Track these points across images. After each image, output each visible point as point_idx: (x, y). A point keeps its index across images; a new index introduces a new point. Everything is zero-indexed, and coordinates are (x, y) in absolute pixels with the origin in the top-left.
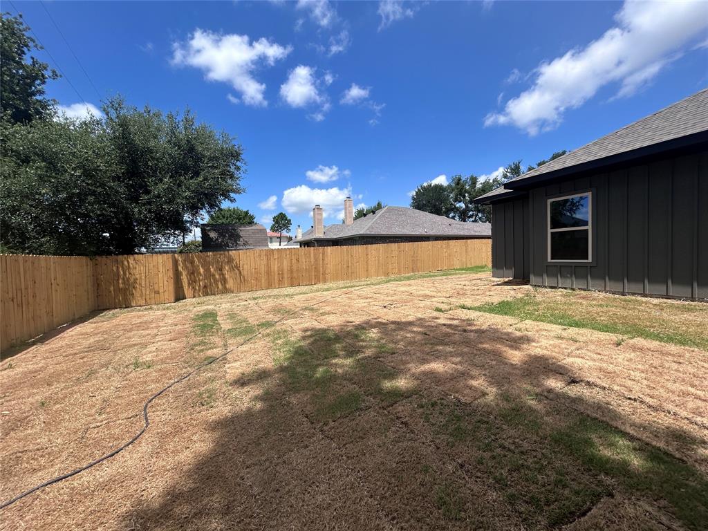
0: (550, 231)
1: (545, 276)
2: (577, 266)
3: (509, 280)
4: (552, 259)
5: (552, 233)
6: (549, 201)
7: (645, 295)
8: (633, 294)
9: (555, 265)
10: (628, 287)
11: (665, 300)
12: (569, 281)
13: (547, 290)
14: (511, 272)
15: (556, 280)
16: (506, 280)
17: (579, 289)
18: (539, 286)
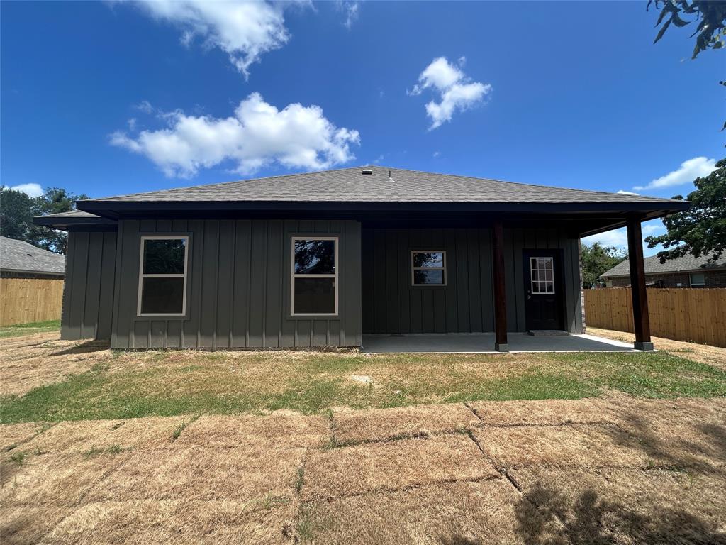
0: (142, 276)
1: (132, 335)
2: (169, 321)
3: (88, 343)
4: (142, 312)
5: (144, 279)
6: (143, 238)
7: (229, 349)
8: (221, 349)
9: (146, 320)
10: (218, 341)
11: (244, 353)
12: (161, 340)
13: (133, 354)
14: (93, 330)
15: (146, 340)
16: (82, 342)
17: (172, 348)
18: (123, 350)
